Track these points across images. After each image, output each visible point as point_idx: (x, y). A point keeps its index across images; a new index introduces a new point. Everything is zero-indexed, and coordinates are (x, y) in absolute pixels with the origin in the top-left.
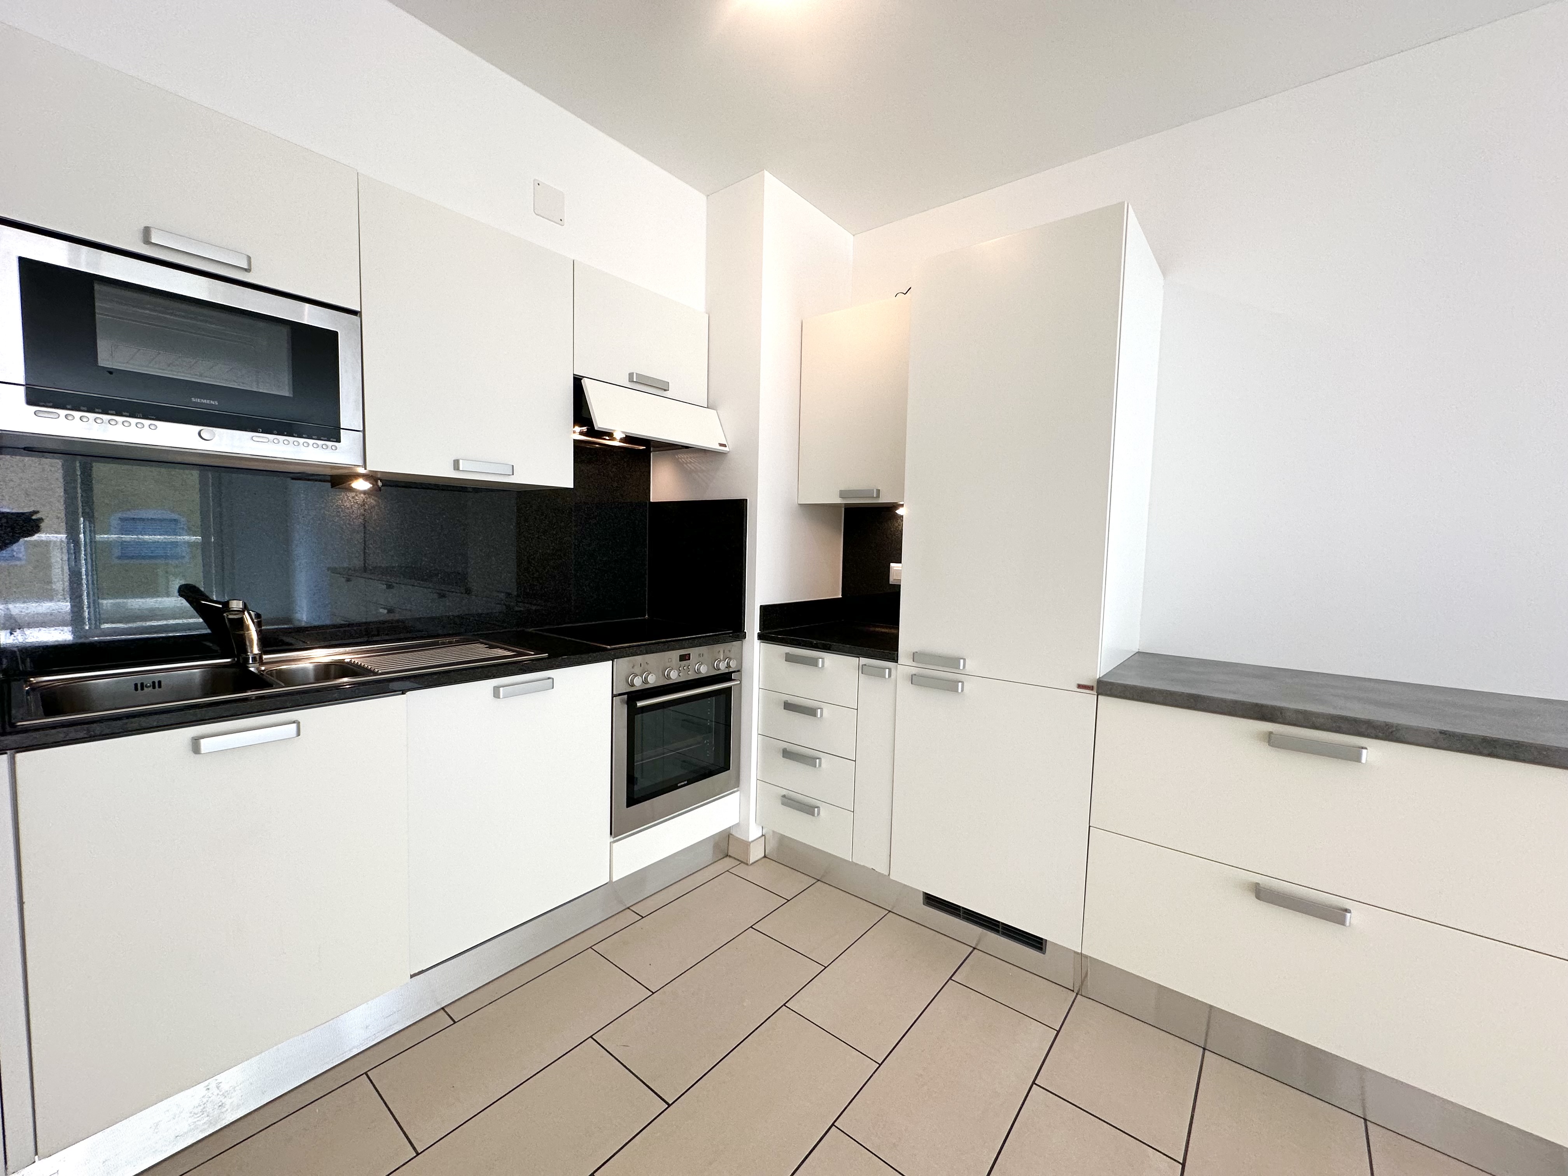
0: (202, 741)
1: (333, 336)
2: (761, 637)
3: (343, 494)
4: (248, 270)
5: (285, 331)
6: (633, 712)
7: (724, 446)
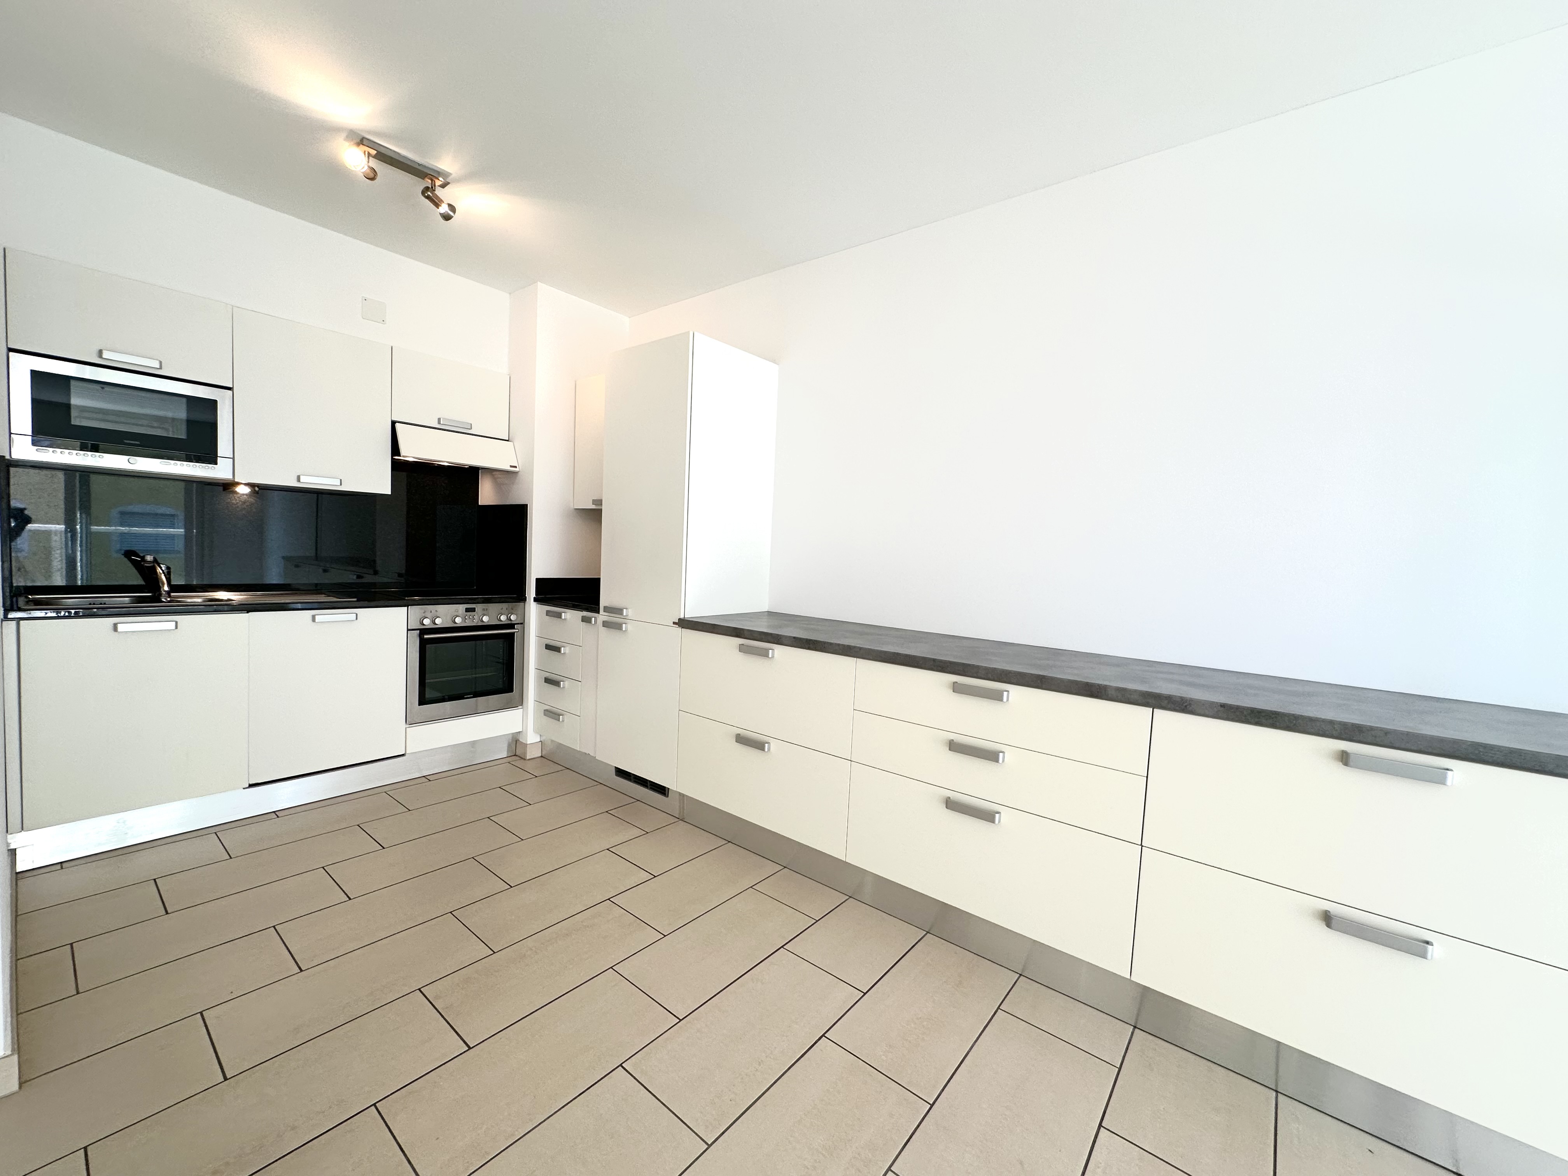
0: (119, 625)
1: (215, 402)
2: (535, 600)
3: (231, 495)
4: (161, 368)
5: (184, 400)
6: (424, 644)
7: (516, 467)
